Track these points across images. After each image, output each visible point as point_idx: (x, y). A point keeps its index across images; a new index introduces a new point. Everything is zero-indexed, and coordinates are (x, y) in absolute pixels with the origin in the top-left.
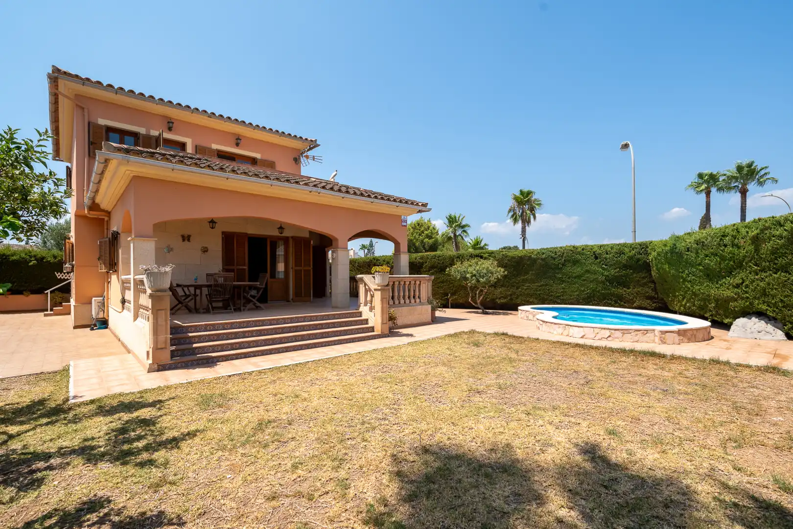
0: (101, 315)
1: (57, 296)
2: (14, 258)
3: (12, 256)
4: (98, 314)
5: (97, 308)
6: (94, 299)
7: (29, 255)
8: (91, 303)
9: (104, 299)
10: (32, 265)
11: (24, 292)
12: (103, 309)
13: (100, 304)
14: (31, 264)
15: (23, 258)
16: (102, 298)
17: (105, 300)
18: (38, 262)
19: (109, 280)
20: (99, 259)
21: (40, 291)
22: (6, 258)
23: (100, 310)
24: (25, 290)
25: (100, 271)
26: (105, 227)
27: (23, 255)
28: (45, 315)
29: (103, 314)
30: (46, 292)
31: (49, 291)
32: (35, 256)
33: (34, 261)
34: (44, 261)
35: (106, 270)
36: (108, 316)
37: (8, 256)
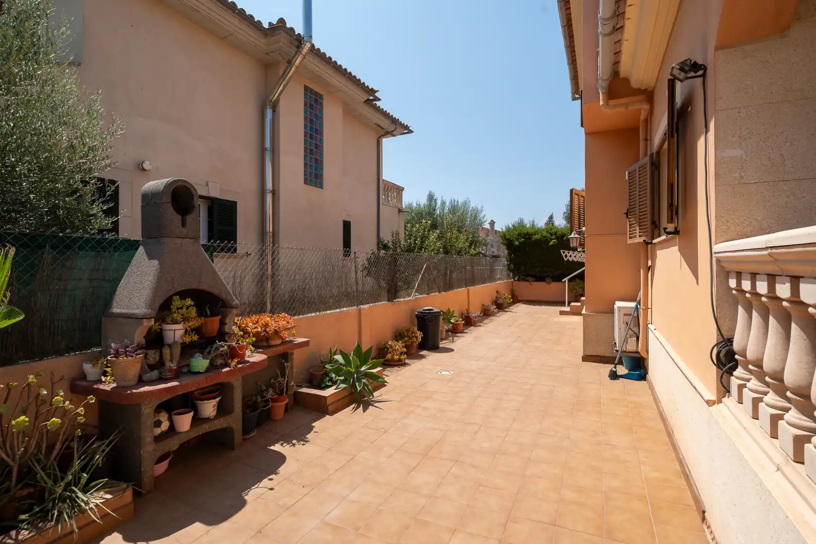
0: (631, 346)
1: (578, 286)
2: (536, 237)
3: (535, 235)
4: (626, 341)
5: (623, 326)
6: (618, 304)
7: (550, 233)
8: (613, 312)
9: (637, 309)
10: (552, 245)
11: (546, 279)
12: (636, 330)
13: (629, 319)
14: (551, 243)
15: (545, 237)
16: (633, 304)
17: (641, 311)
18: (558, 241)
19: (650, 264)
20: (627, 214)
21: (558, 279)
22: (529, 238)
23: (630, 332)
24: (548, 276)
25: (630, 241)
26: (642, 136)
27: (545, 233)
28: (562, 313)
29: (635, 343)
30: (563, 280)
31: (566, 279)
32: (556, 234)
33: (554, 239)
34: (564, 238)
35: (643, 238)
36: (648, 352)
37: (531, 235)
